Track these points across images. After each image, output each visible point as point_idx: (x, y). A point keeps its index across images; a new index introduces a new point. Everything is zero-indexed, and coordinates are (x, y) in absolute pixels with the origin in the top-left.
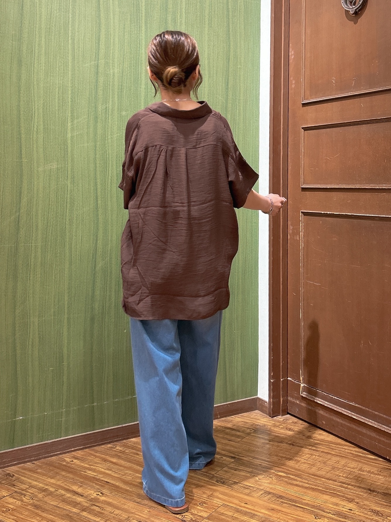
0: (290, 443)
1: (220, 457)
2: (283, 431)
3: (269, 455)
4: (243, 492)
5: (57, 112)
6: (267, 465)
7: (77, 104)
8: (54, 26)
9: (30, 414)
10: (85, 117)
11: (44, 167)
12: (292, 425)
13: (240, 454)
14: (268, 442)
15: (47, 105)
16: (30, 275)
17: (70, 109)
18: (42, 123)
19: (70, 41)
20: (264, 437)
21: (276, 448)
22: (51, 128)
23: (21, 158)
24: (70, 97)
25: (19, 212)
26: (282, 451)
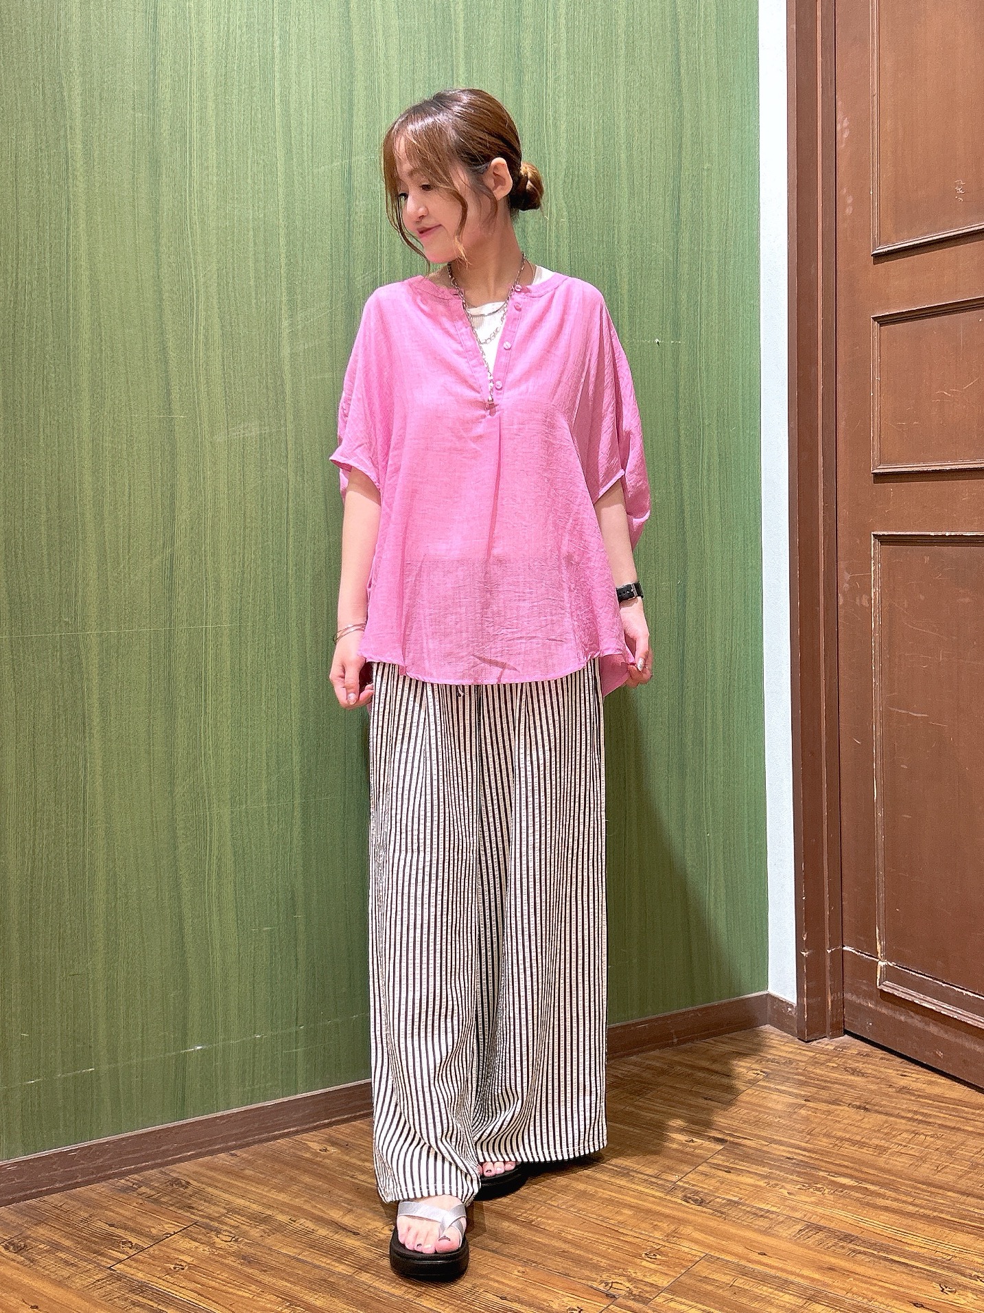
0: (858, 1104)
1: (687, 1138)
2: (836, 1075)
3: (808, 1134)
4: (753, 1226)
5: (253, 294)
6: (806, 1160)
7: (303, 270)
9: (221, 1037)
10: (323, 304)
11: (228, 433)
12: (859, 1062)
13: (736, 1131)
14: (804, 1102)
15: (227, 273)
16: (205, 701)
17: (284, 284)
18: (216, 321)
19: (278, 110)
20: (791, 1090)
21: (824, 1116)
22: (239, 334)
23: (170, 411)
24: (283, 250)
25: (173, 545)
26: (840, 1126)
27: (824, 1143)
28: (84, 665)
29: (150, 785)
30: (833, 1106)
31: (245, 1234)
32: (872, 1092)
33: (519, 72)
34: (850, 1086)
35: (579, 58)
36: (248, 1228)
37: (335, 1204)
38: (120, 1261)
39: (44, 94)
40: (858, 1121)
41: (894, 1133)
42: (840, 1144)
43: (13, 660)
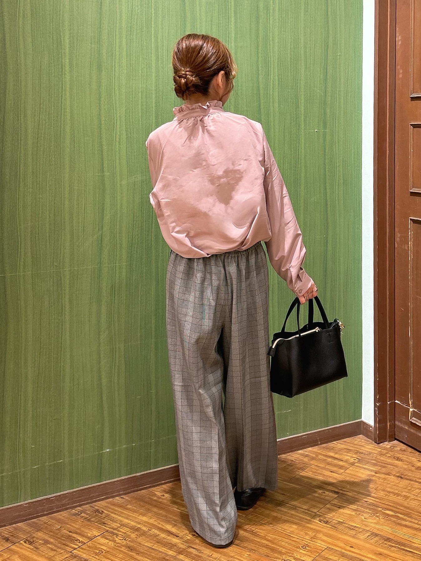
0: (398, 475)
1: (322, 491)
2: (389, 461)
3: (375, 490)
4: (348, 533)
5: (140, 120)
6: (373, 502)
7: (162, 108)
8: (135, 24)
11: (128, 179)
12: (400, 454)
13: (344, 488)
14: (374, 474)
16: (114, 297)
17: (154, 115)
18: (124, 132)
19: (153, 40)
20: (369, 468)
21: (383, 481)
22: (134, 137)
23: (103, 172)
24: (154, 101)
25: (102, 230)
26: (389, 485)
27: (382, 494)
28: (63, 284)
29: (90, 335)
30: (387, 476)
31: (129, 536)
32: (405, 469)
33: (258, 18)
34: (395, 466)
36: (130, 534)
37: (168, 522)
38: (75, 549)
40: (397, 483)
41: (413, 489)
42: (388, 495)
43: (33, 283)
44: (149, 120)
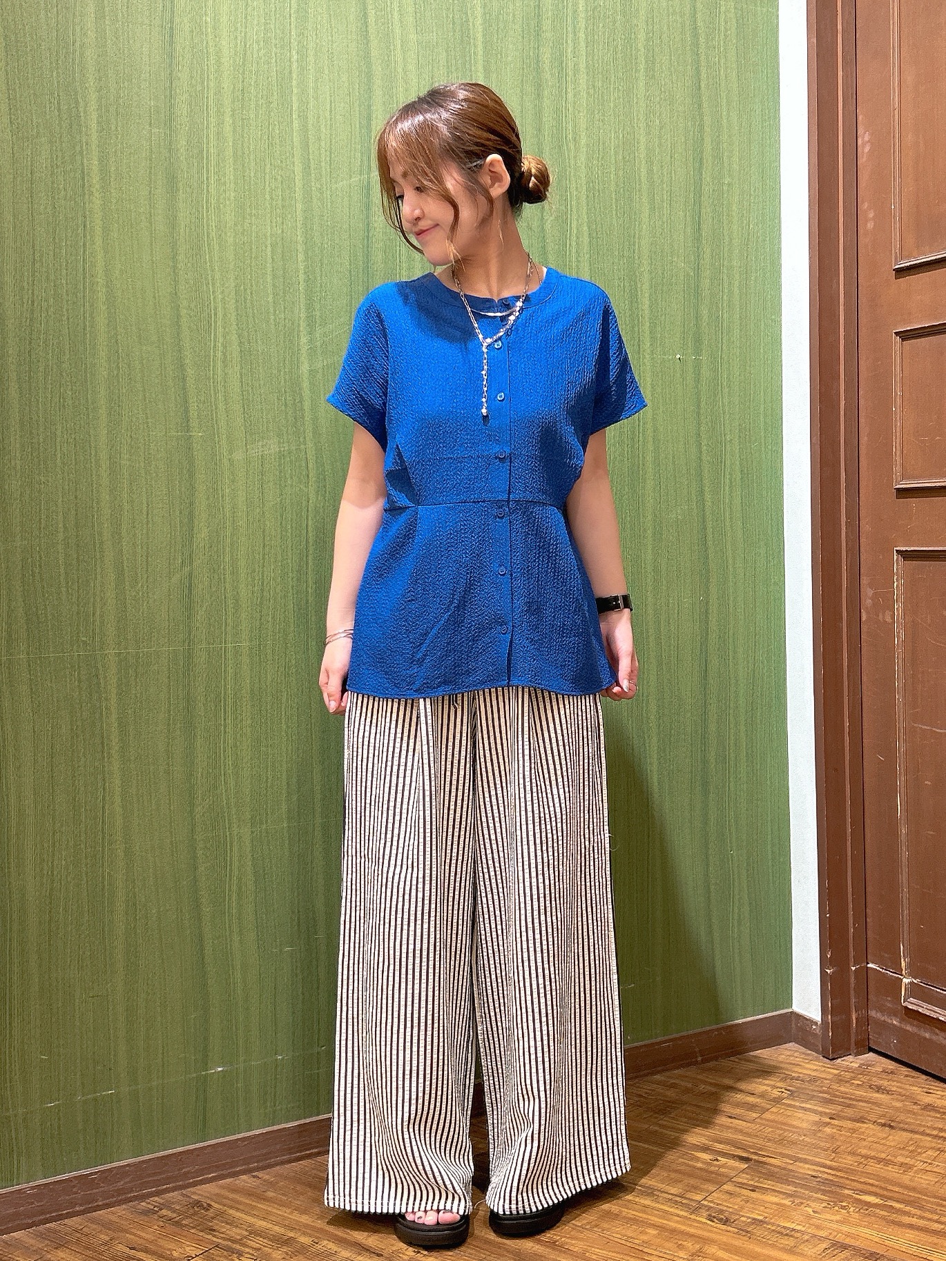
0: (883, 1121)
1: (711, 1157)
2: (861, 1093)
3: (832, 1152)
4: (778, 1245)
5: (272, 310)
6: (832, 1178)
7: (321, 286)
9: (242, 1059)
10: (342, 319)
11: (247, 450)
12: (883, 1079)
13: (760, 1149)
14: (828, 1120)
15: (245, 290)
17: (302, 300)
18: (234, 338)
19: (296, 124)
20: (816, 1108)
21: (848, 1134)
22: (257, 350)
23: (188, 428)
24: (302, 268)
25: (191, 563)
26: (865, 1143)
27: (849, 1161)
28: (102, 685)
29: (170, 804)
30: (858, 1124)
32: (897, 1110)
33: (539, 86)
34: (874, 1104)
35: (598, 73)
39: (59, 110)
40: (883, 1139)
41: (919, 1150)
42: (865, 1162)
43: (31, 680)
44: (292, 312)
